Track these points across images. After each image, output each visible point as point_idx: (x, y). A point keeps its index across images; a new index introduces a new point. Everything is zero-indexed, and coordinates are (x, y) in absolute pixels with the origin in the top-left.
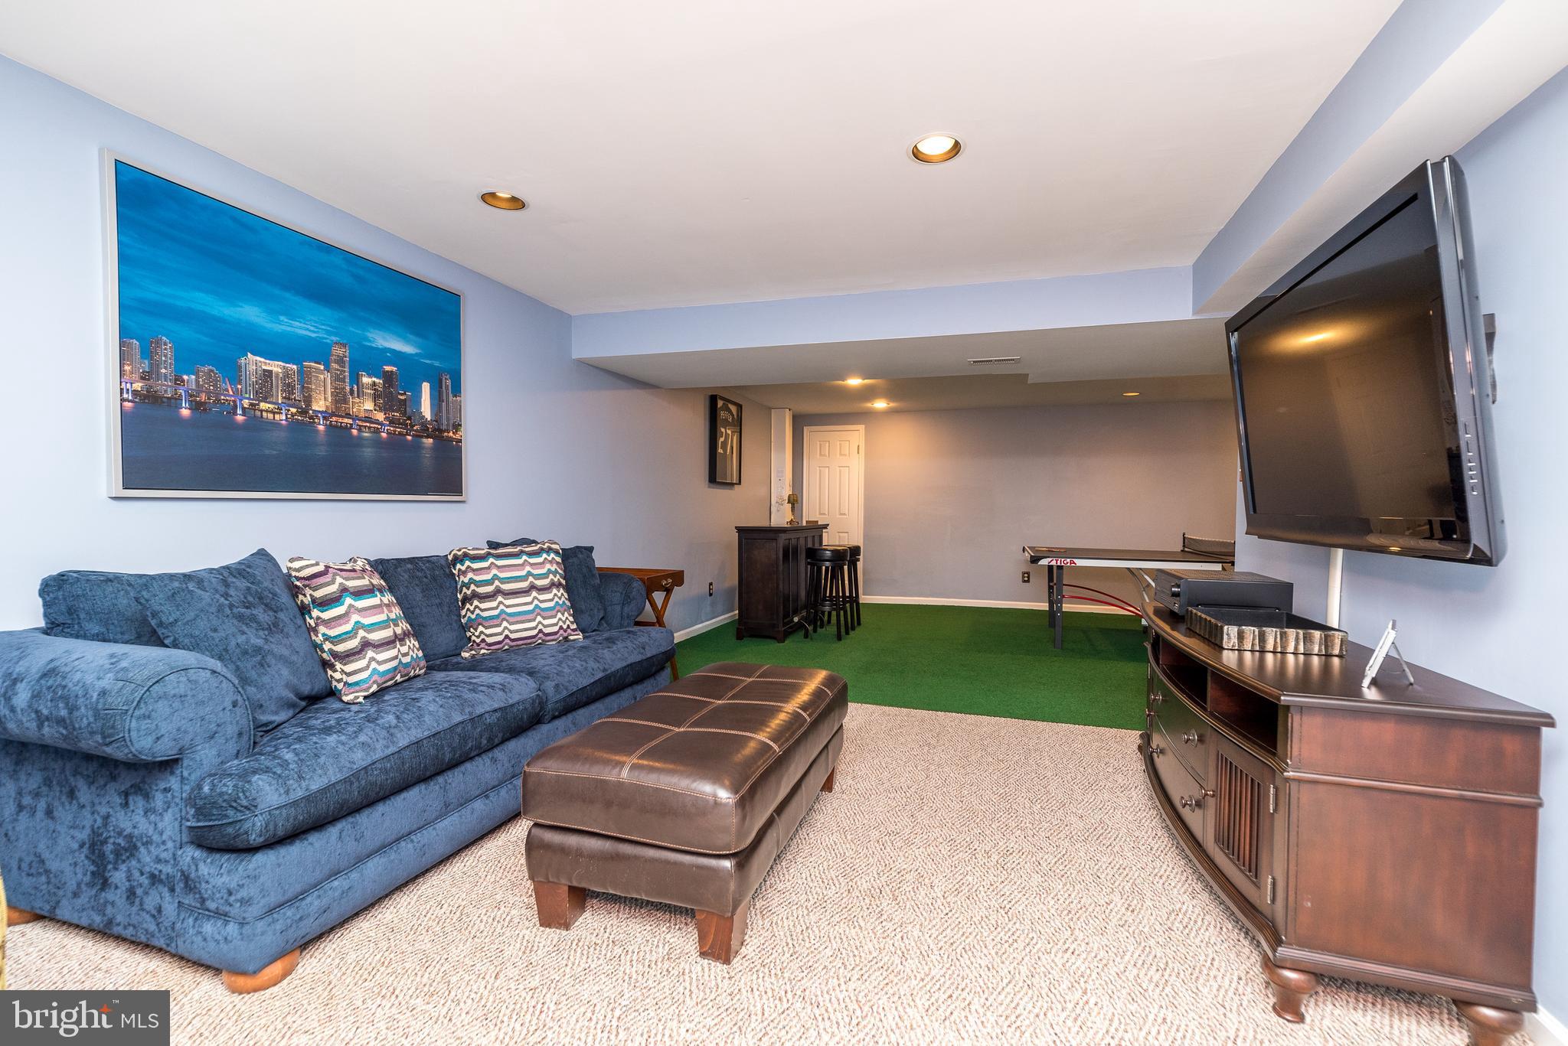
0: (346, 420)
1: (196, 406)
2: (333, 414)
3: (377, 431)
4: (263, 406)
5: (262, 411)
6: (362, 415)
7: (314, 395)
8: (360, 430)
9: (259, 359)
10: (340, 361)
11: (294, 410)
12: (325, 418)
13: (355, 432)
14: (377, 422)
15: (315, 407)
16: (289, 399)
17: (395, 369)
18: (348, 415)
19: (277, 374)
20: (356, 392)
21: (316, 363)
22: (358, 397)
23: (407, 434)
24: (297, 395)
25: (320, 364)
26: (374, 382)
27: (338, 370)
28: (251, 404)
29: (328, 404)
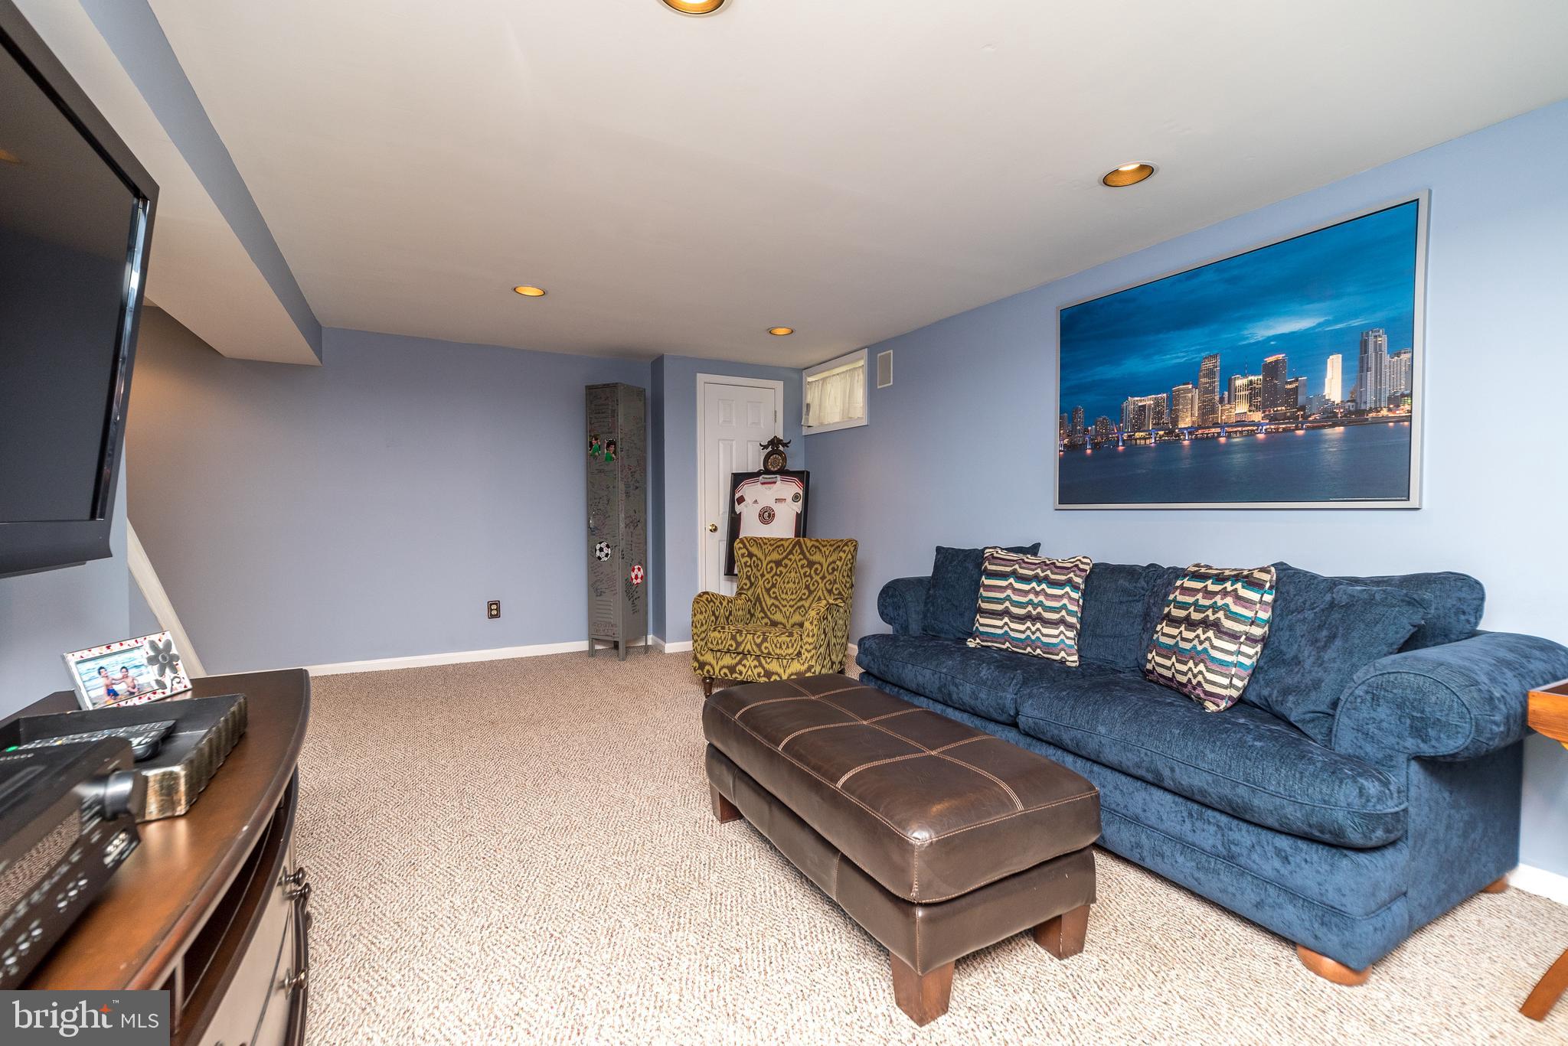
0: (1213, 430)
1: (1096, 446)
2: (1200, 427)
3: (1252, 433)
4: (1138, 435)
5: (1136, 440)
6: (1233, 420)
7: (1181, 414)
8: (1229, 436)
9: (1136, 399)
10: (1211, 373)
11: (1161, 433)
12: (1190, 433)
13: (1223, 440)
14: (1253, 423)
15: (1181, 425)
16: (1158, 424)
17: (1281, 356)
18: (1216, 425)
19: (1150, 406)
20: (1226, 399)
21: (1184, 384)
22: (1229, 403)
23: (1297, 428)
24: (1165, 419)
25: (1188, 384)
26: (1251, 381)
27: (1206, 383)
28: (1129, 436)
29: (1194, 419)
